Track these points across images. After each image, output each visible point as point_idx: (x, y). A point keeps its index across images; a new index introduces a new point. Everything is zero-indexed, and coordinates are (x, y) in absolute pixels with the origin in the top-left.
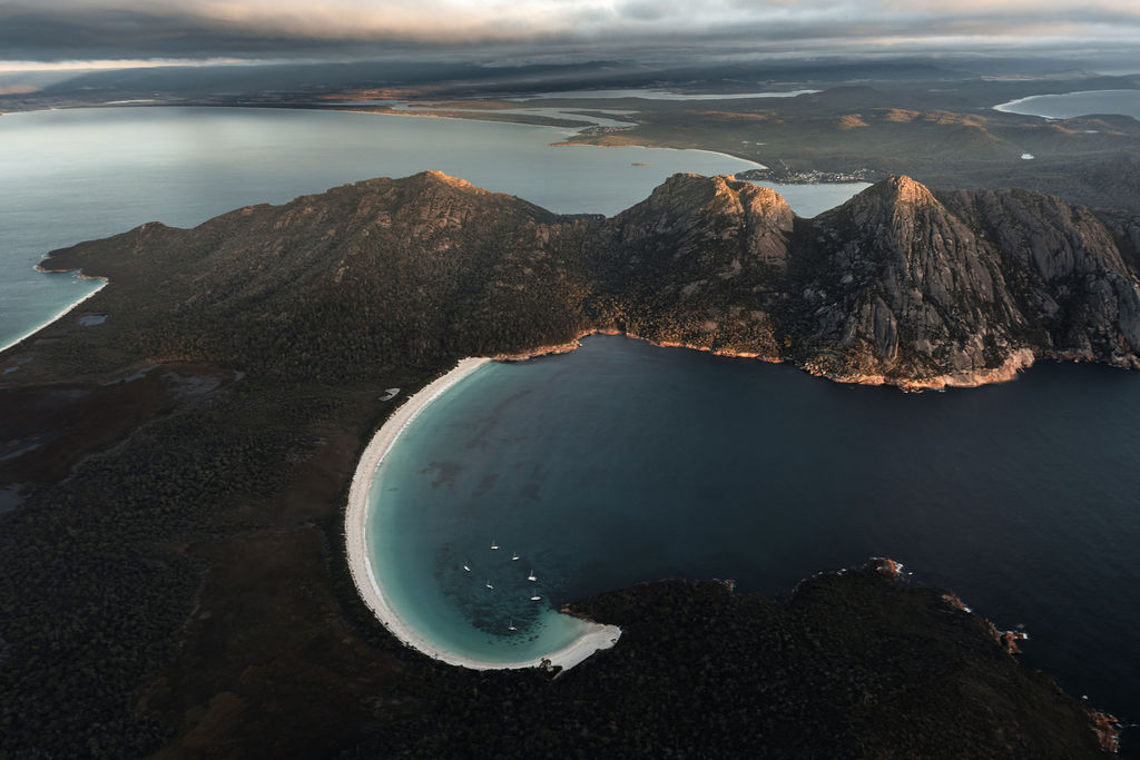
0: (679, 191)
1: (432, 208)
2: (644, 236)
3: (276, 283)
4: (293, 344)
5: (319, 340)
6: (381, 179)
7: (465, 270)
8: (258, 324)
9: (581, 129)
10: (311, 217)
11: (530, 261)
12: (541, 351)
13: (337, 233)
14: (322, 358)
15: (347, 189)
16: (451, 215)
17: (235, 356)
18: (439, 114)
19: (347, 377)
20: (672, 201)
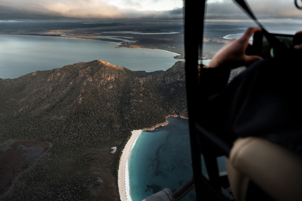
0: (182, 67)
1: (105, 74)
2: (173, 81)
3: (54, 103)
4: (69, 129)
5: (79, 127)
6: (82, 63)
7: (120, 95)
8: (52, 121)
9: (121, 43)
10: (60, 77)
11: (141, 92)
12: (157, 126)
13: (73, 84)
14: (82, 135)
15: (70, 67)
16: (111, 76)
17: (47, 136)
18: (82, 38)
19: (95, 144)
20: (180, 70)
